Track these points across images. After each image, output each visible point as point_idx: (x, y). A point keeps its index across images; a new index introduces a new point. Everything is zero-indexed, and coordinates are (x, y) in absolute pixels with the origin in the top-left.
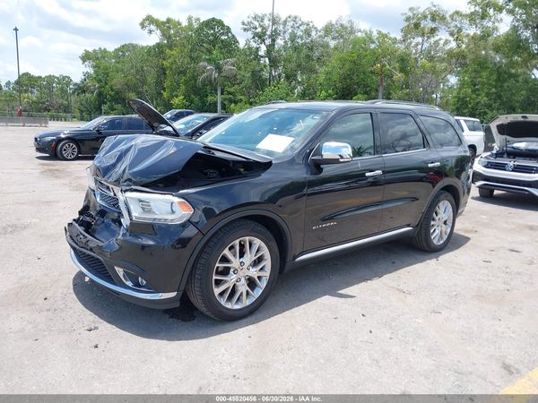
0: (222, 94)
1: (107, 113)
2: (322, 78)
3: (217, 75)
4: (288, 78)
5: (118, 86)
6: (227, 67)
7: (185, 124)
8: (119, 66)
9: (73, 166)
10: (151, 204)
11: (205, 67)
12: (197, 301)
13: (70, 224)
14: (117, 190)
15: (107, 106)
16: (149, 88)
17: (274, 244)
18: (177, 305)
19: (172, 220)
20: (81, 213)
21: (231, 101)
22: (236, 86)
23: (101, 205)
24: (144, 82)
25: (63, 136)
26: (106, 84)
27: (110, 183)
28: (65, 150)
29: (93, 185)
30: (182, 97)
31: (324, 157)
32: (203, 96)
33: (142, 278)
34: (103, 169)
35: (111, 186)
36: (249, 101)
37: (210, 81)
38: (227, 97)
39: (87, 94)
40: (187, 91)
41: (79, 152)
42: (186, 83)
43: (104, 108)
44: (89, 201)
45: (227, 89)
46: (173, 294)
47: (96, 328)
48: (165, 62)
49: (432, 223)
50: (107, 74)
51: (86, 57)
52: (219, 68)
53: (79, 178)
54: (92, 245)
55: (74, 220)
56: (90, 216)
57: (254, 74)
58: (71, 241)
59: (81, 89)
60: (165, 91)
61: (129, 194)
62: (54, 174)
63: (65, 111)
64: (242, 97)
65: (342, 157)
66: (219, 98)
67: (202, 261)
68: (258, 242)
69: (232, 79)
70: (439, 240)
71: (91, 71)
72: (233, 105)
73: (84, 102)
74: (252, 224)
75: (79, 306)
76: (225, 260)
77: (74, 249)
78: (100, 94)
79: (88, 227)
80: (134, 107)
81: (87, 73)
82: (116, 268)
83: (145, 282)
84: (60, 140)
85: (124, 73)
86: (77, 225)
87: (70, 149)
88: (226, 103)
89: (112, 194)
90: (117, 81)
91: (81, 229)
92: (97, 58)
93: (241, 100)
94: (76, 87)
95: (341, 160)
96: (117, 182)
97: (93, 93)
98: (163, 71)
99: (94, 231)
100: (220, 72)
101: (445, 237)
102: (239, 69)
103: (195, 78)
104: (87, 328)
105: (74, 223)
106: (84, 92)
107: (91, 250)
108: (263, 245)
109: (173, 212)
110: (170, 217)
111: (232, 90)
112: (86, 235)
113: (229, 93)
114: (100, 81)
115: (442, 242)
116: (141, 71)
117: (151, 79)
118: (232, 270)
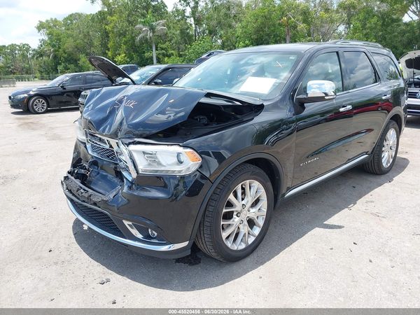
0: (156, 50)
1: (63, 72)
2: (239, 31)
3: (151, 34)
4: (210, 33)
5: (70, 49)
6: (159, 28)
7: (140, 76)
8: (69, 32)
9: (44, 119)
10: (158, 156)
11: (141, 29)
12: (206, 246)
13: (66, 178)
14: (113, 142)
15: (62, 66)
16: (96, 49)
17: (269, 184)
18: (189, 252)
19: (180, 172)
20: (74, 166)
21: (164, 55)
22: (167, 43)
23: (92, 157)
24: (91, 45)
25: (31, 93)
26: (59, 48)
27: (105, 136)
28: (36, 105)
29: (83, 138)
30: (123, 55)
31: (309, 96)
32: (141, 54)
33: (152, 229)
34: (94, 122)
35: (105, 139)
36: (179, 54)
37: (146, 40)
38: (160, 52)
39: (44, 58)
40: (127, 50)
41: (48, 106)
42: (126, 43)
43: (60, 68)
44: (79, 153)
45: (160, 45)
46: (185, 244)
47: (108, 281)
48: (107, 27)
49: (383, 149)
50: (59, 40)
51: (41, 27)
52: (152, 29)
53: (53, 129)
54: (95, 199)
55: (69, 173)
56: (84, 168)
57: (182, 32)
58: (70, 196)
59: (40, 54)
60: (109, 50)
61: (132, 147)
62: (29, 126)
63: (27, 73)
64: (173, 52)
65: (326, 94)
66: (154, 54)
67: (210, 209)
68: (256, 185)
69: (164, 37)
70: (387, 164)
71: (46, 38)
72: (166, 59)
73: (42, 64)
74: (252, 167)
75: (84, 257)
76: (230, 205)
77: (72, 201)
78: (55, 57)
79: (83, 178)
80: (96, 63)
81: (43, 40)
82: (124, 221)
83: (156, 234)
84: (31, 97)
85: (74, 38)
86: (73, 178)
87: (40, 104)
88: (161, 56)
89: (107, 147)
90: (69, 45)
91: (78, 182)
92: (50, 27)
93: (172, 54)
94: (34, 52)
95: (327, 98)
96: (115, 135)
97: (49, 56)
98: (106, 35)
99: (90, 182)
100: (154, 32)
101: (391, 160)
102: (169, 28)
103: (133, 39)
104: (99, 280)
105: (69, 176)
106: (41, 56)
107: (95, 204)
108: (261, 186)
109: (181, 162)
110: (177, 168)
111: (164, 46)
112: (87, 189)
113: (162, 49)
114: (54, 46)
115: (389, 165)
116: (87, 35)
117: (96, 43)
118: (235, 213)
